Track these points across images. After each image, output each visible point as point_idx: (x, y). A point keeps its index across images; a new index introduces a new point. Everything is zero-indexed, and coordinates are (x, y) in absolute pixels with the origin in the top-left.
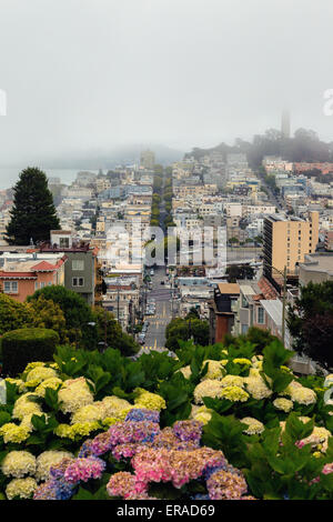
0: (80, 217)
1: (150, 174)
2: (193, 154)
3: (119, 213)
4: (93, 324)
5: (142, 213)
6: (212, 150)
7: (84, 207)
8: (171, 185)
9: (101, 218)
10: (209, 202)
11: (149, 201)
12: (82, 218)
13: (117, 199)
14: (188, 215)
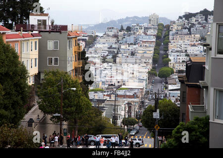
0: (106, 54)
1: (154, 28)
2: (184, 16)
3: (132, 52)
4: (75, 89)
5: (148, 52)
6: (197, 13)
7: (109, 48)
8: (169, 35)
9: (119, 55)
10: (194, 45)
11: (153, 45)
12: (107, 55)
13: (131, 44)
14: (178, 54)
